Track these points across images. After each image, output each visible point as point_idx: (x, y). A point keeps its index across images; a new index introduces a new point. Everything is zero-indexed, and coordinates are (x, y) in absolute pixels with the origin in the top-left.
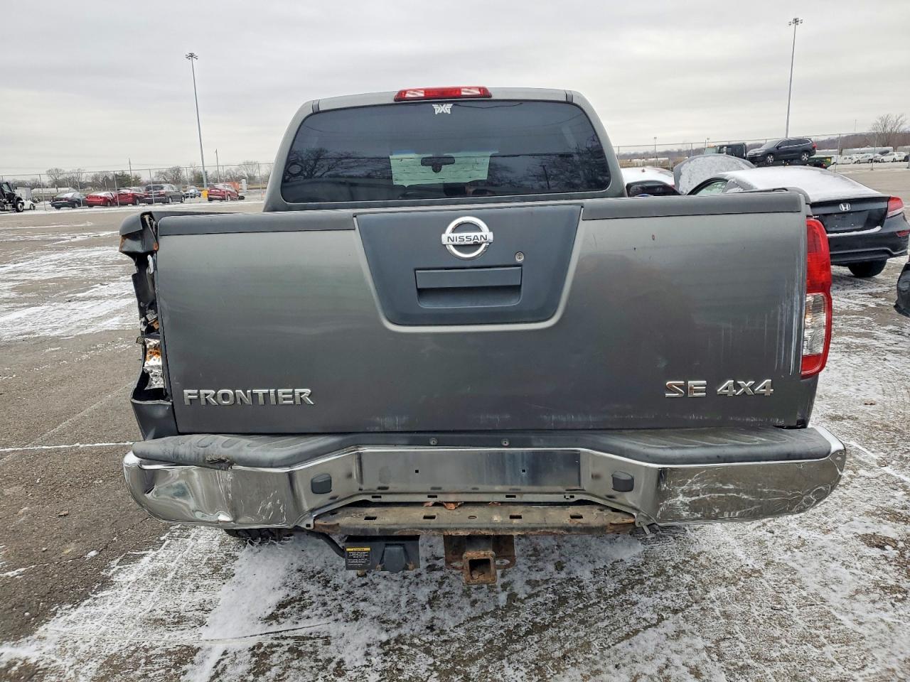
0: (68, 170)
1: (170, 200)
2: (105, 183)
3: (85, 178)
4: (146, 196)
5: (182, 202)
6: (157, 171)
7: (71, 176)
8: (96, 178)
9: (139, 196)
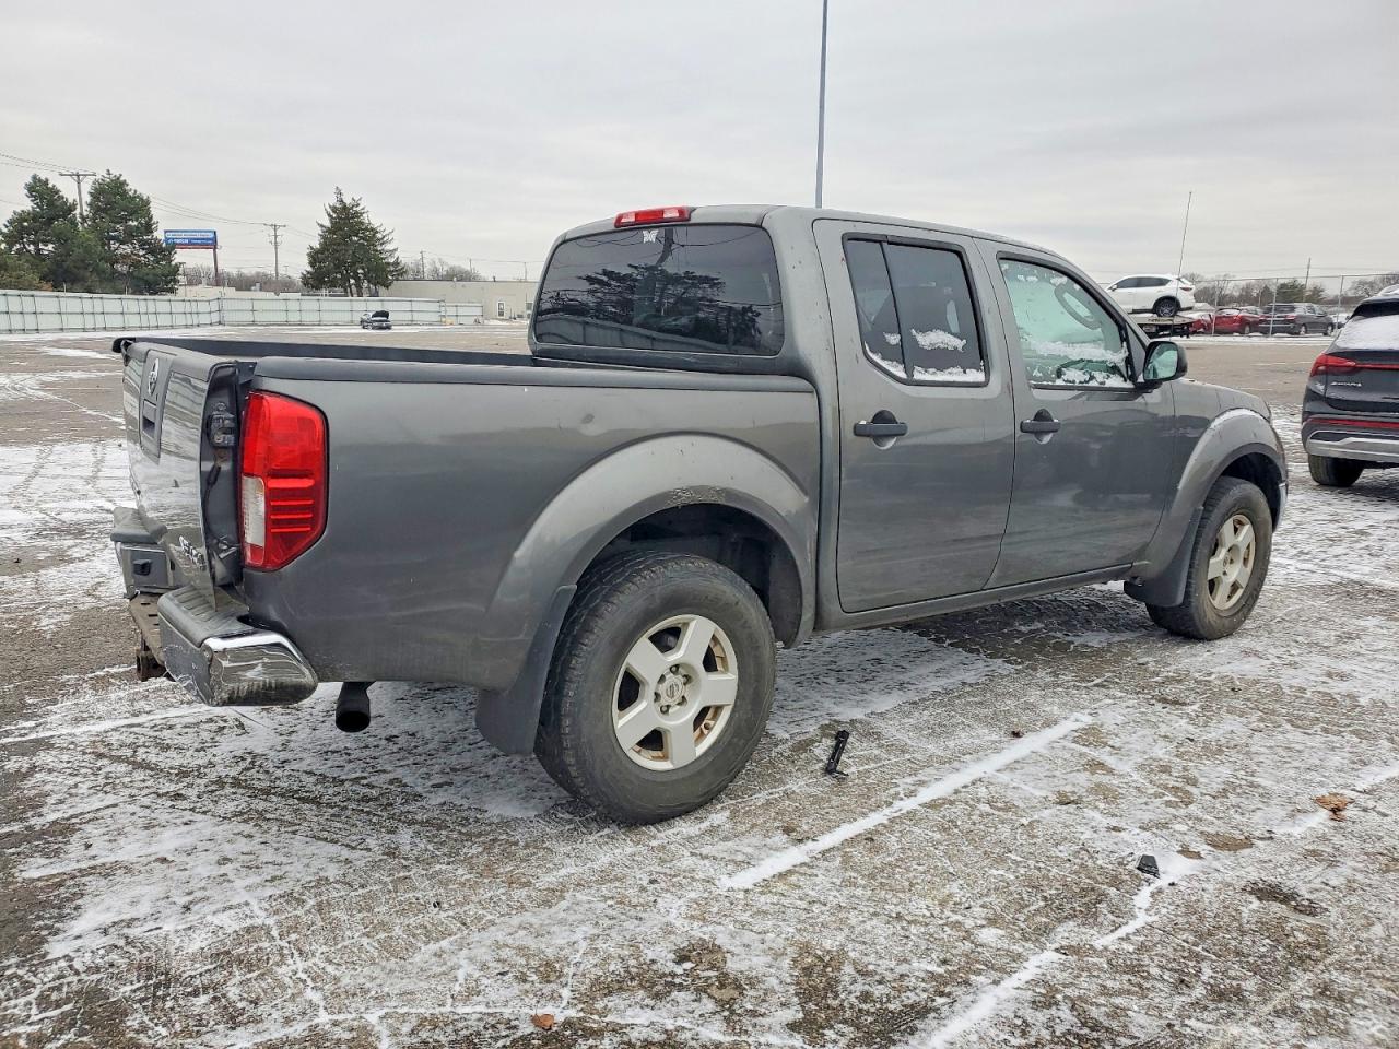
0: (1208, 277)
1: (1303, 329)
2: (1264, 296)
3: (1231, 289)
4: (1261, 321)
5: (1325, 334)
6: (1357, 279)
7: (1210, 285)
8: (1247, 289)
9: (1251, 320)
